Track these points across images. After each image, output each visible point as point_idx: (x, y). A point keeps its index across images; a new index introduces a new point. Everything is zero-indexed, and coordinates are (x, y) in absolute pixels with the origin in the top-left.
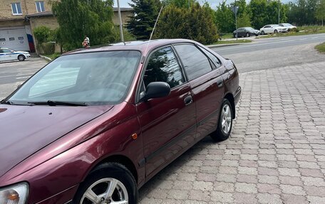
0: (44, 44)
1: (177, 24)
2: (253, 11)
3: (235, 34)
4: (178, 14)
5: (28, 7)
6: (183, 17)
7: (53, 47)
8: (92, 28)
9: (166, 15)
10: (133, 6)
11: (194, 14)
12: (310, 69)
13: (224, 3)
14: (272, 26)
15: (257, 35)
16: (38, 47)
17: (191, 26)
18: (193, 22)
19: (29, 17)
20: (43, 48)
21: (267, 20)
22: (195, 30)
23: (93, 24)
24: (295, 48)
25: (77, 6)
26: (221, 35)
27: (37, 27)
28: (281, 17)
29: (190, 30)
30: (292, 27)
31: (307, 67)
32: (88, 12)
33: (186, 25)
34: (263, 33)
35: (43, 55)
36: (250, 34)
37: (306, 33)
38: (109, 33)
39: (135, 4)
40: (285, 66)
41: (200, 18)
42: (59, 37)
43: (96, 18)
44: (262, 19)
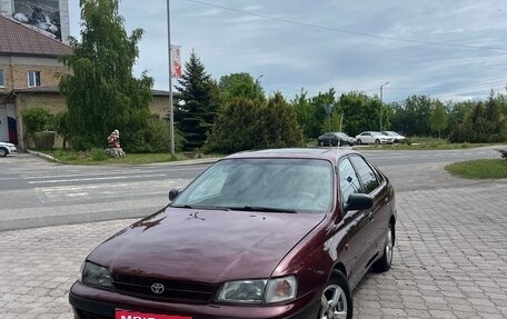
0: (38, 134)
1: (248, 121)
2: (346, 111)
3: (320, 141)
4: (249, 108)
5: (15, 77)
6: (257, 111)
7: (51, 139)
8: (119, 116)
9: (232, 107)
10: (180, 90)
11: (273, 111)
12: (449, 196)
13: (303, 96)
14: (372, 133)
15: (351, 145)
16: (25, 138)
17: (268, 126)
18: (270, 121)
19: (18, 93)
20: (35, 139)
21: (364, 125)
22: (272, 131)
23: (120, 110)
24: (419, 167)
25: (99, 83)
26: (308, 142)
27: (29, 107)
28: (384, 121)
29: (266, 131)
30: (400, 137)
31: (445, 193)
32: (115, 94)
33: (260, 124)
34: (359, 142)
35: (33, 149)
36: (343, 143)
37: (423, 148)
38: (144, 126)
39: (184, 88)
40: (414, 190)
41: (280, 116)
42: (63, 125)
43: (126, 103)
44: (357, 123)
